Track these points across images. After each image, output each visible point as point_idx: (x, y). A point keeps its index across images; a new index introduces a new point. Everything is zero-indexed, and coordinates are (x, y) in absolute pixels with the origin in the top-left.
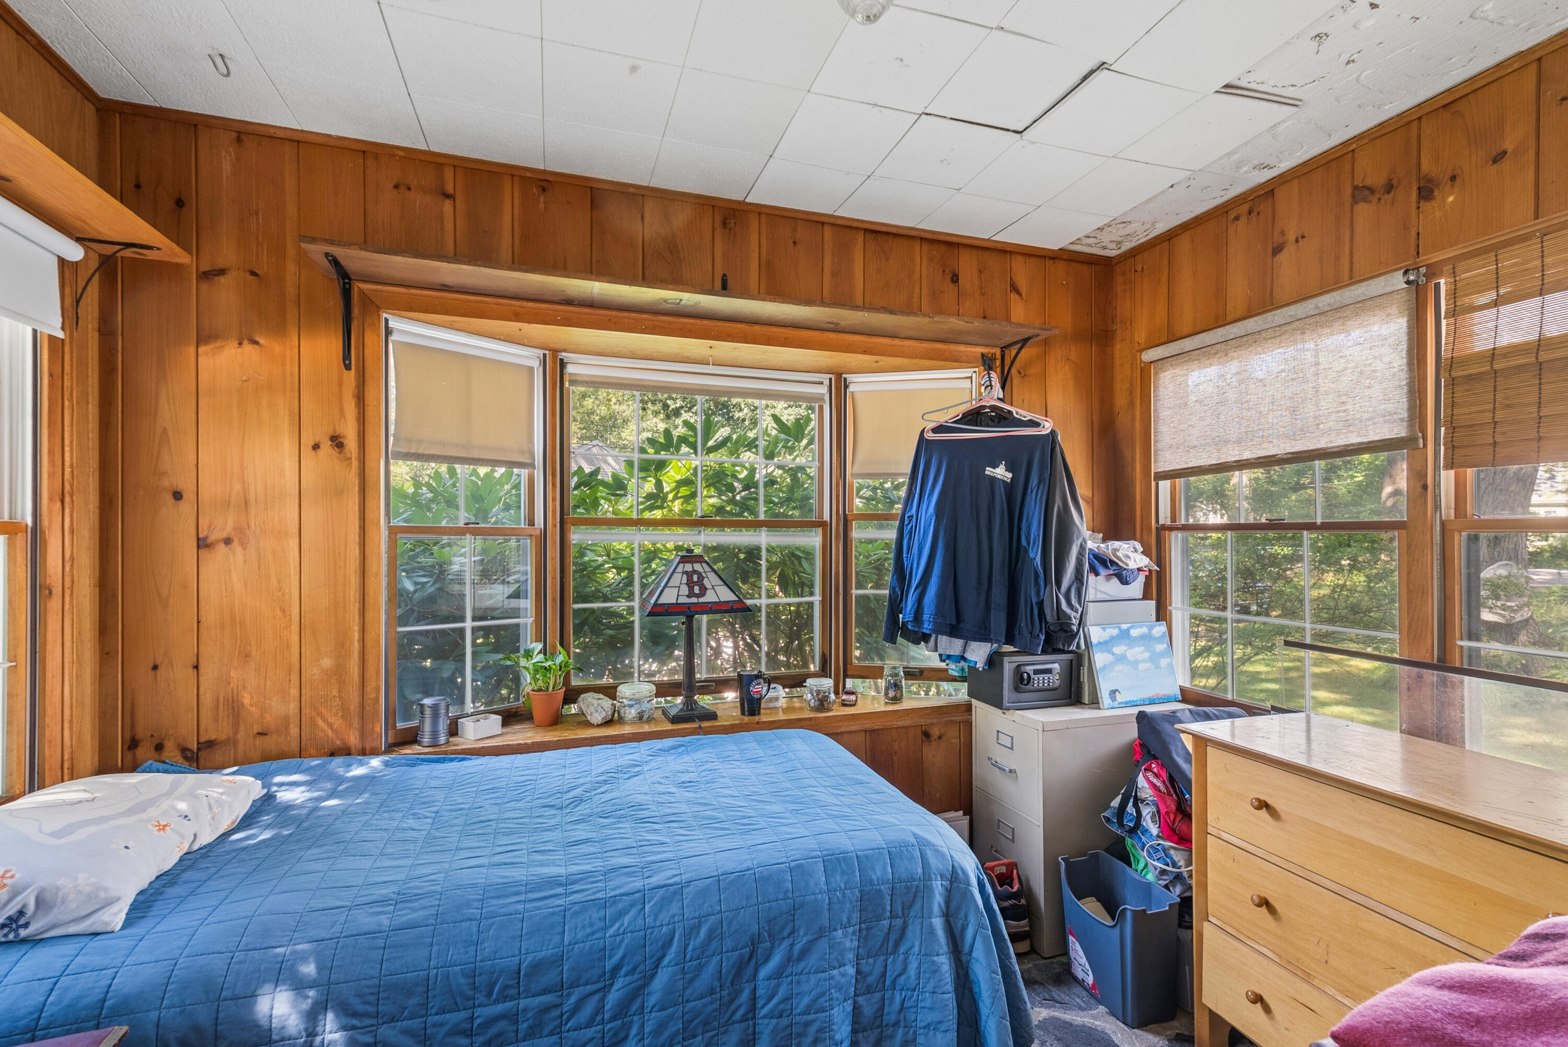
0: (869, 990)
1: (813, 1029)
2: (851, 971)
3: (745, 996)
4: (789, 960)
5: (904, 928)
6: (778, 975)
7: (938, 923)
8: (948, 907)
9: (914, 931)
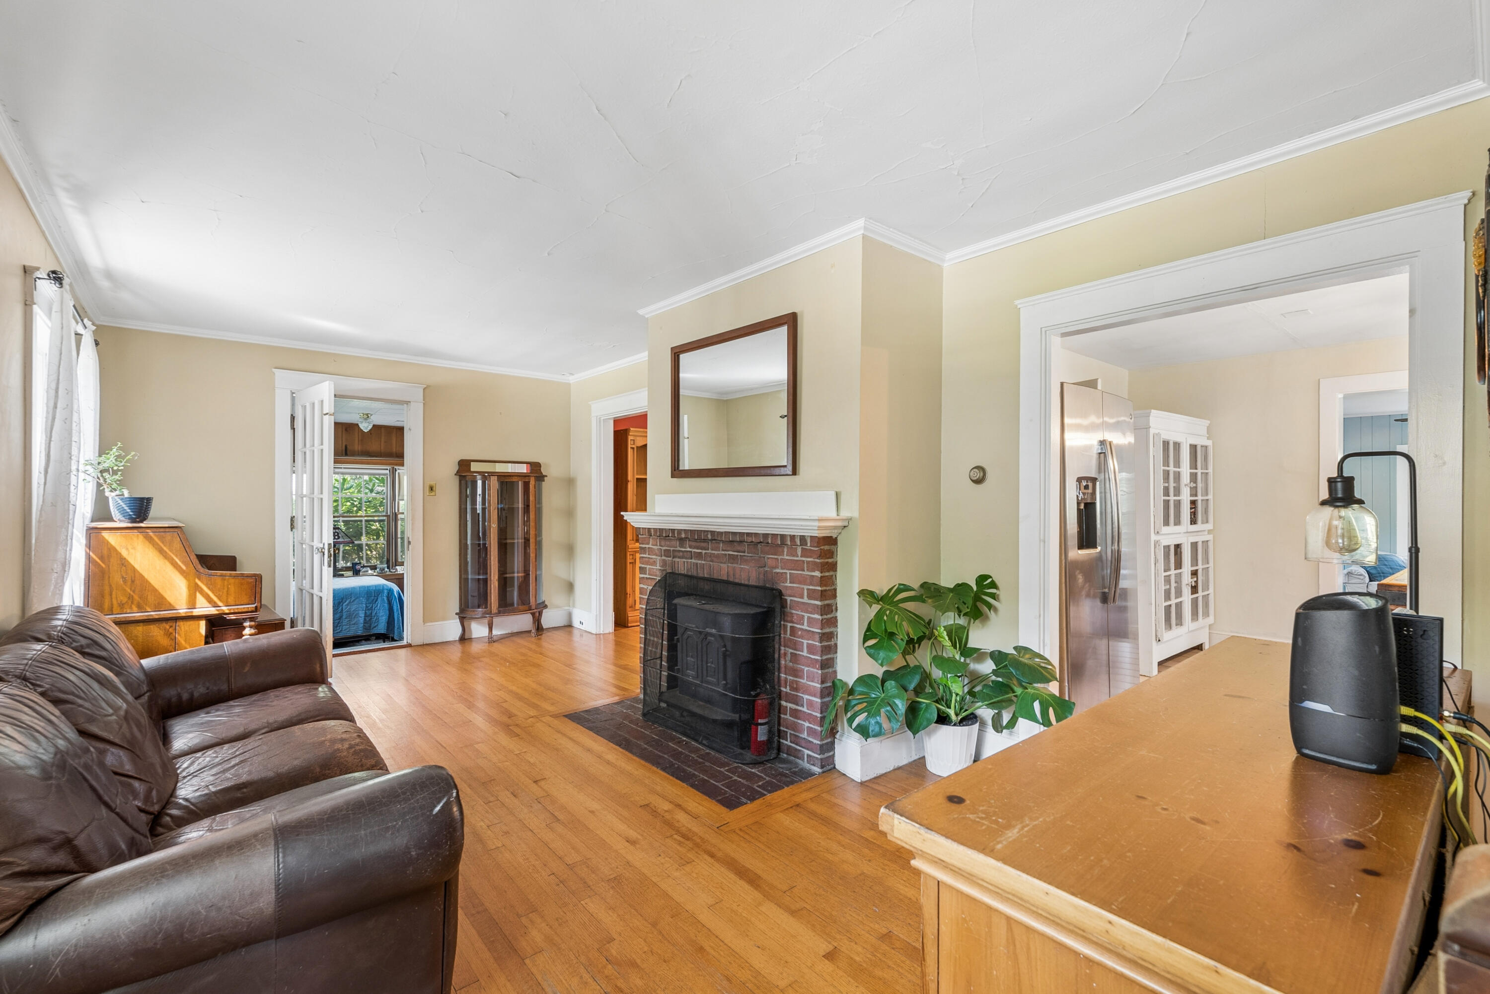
0: (368, 610)
1: (354, 615)
2: (364, 605)
3: (341, 608)
4: (350, 602)
5: (377, 599)
6: (348, 605)
7: (385, 598)
8: (388, 595)
9: (379, 600)
